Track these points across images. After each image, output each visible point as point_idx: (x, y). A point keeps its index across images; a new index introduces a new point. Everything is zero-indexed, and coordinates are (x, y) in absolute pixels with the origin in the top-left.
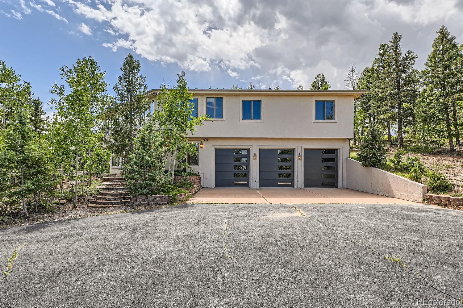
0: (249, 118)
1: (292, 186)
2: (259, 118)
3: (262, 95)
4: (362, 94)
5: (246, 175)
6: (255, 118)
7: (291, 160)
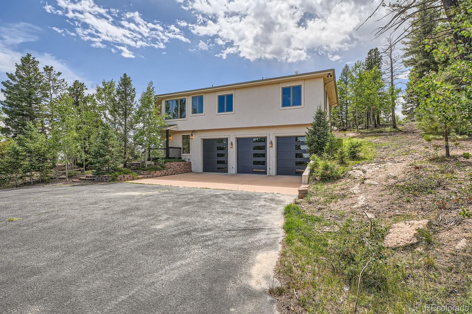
0: (223, 111)
1: (265, 173)
2: (231, 110)
3: (233, 89)
4: (329, 74)
5: (225, 163)
6: (228, 111)
7: (264, 148)
